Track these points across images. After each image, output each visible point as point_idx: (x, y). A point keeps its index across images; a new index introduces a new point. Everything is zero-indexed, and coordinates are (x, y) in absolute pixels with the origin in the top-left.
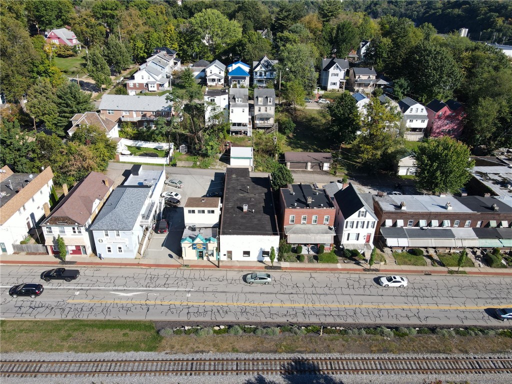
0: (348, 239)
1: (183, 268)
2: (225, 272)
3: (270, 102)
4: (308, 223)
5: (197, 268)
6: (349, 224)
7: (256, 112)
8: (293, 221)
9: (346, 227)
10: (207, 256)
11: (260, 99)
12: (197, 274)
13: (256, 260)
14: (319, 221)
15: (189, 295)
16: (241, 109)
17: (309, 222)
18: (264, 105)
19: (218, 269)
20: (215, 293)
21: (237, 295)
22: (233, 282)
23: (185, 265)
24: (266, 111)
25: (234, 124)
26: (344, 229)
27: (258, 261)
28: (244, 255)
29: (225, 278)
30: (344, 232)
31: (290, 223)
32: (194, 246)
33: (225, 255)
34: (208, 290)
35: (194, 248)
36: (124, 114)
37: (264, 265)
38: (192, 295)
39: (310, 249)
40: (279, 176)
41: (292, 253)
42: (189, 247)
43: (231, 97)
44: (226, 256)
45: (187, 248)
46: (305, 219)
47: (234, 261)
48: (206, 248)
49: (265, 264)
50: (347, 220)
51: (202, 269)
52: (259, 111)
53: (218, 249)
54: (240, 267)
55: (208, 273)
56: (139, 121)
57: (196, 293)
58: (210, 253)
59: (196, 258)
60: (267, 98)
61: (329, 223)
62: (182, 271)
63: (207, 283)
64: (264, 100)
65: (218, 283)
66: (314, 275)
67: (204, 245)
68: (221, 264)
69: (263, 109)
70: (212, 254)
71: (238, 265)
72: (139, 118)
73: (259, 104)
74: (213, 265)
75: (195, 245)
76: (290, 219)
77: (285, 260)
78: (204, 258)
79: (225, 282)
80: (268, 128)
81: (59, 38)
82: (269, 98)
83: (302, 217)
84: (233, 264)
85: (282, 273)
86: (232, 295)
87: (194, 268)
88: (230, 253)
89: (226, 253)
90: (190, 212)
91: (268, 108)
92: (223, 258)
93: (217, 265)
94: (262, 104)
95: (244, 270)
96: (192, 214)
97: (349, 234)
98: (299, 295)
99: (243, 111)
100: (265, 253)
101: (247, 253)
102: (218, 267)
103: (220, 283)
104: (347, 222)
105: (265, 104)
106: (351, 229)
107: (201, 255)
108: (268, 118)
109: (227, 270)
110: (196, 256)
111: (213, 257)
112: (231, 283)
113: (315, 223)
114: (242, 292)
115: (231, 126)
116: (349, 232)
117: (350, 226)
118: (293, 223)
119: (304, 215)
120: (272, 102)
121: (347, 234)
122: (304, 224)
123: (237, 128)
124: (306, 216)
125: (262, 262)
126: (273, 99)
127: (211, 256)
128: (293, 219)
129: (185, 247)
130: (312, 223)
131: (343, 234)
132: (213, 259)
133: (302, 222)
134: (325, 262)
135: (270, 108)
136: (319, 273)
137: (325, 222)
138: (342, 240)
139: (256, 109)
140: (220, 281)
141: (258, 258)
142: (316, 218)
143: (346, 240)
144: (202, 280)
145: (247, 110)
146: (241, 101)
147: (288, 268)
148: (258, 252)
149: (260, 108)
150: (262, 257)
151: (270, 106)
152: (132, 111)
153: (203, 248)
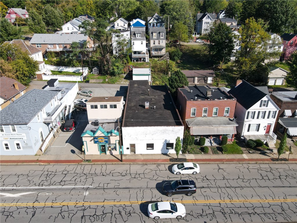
0: (248, 131)
1: (84, 163)
2: (128, 166)
3: (162, 36)
4: (209, 116)
5: (99, 163)
6: (250, 114)
7: (152, 45)
8: (194, 114)
9: (247, 118)
10: (110, 151)
11: (154, 34)
12: (98, 169)
13: (160, 152)
14: (219, 113)
15: (87, 193)
16: (140, 42)
18: (157, 39)
19: (121, 163)
20: (116, 190)
21: (142, 191)
22: (137, 176)
23: (87, 160)
24: (159, 43)
25: (135, 53)
26: (246, 120)
28: (148, 148)
29: (128, 172)
30: (245, 123)
31: (191, 116)
32: (96, 140)
34: (109, 186)
35: (95, 142)
36: (49, 46)
37: (169, 158)
38: (90, 194)
39: (212, 141)
40: (175, 79)
41: (195, 146)
42: (91, 141)
43: (132, 33)
44: (129, 150)
45: (88, 142)
46: (205, 111)
47: (138, 155)
48: (108, 141)
49: (169, 156)
50: (248, 110)
51: (104, 163)
52: (154, 43)
53: (121, 143)
54: (144, 161)
55: (110, 167)
56: (60, 52)
57: (95, 191)
58: (112, 146)
59: (98, 153)
60: (159, 33)
61: (229, 114)
62: (83, 166)
63: (108, 178)
64: (157, 35)
65: (121, 178)
66: (222, 166)
67: (105, 138)
68: (124, 158)
69: (157, 42)
70: (115, 148)
71: (142, 158)
72: (61, 49)
73: (153, 38)
74: (116, 159)
75: (97, 139)
76: (191, 112)
77: (189, 153)
78: (107, 152)
79: (128, 177)
80: (161, 56)
81: (16, 13)
82: (161, 33)
83: (203, 109)
84: (136, 158)
86: (136, 191)
87: (96, 163)
88: (133, 146)
89: (129, 147)
90: (92, 107)
91: (161, 41)
92: (127, 152)
93: (120, 159)
94: (156, 38)
95: (149, 163)
96: (94, 109)
97: (250, 125)
99: (142, 44)
100: (169, 145)
101: (150, 146)
102: (121, 161)
103: (123, 178)
104: (249, 112)
105: (158, 38)
106: (252, 120)
107: (103, 150)
108: (161, 49)
109: (130, 164)
110: (99, 151)
111: (116, 151)
112: (135, 178)
113: (216, 116)
114: (147, 188)
115: (133, 54)
116: (250, 123)
117: (251, 116)
118: (194, 116)
119: (205, 107)
120: (163, 36)
121: (248, 125)
122: (204, 116)
123: (137, 56)
124: (207, 109)
125: (165, 154)
126: (164, 34)
127: (114, 149)
128: (195, 111)
129: (86, 141)
130: (213, 116)
131: (244, 125)
132: (116, 153)
133: (203, 115)
134: (230, 153)
135: (162, 41)
136: (227, 164)
137: (225, 114)
138: (243, 132)
139: (152, 42)
140: (123, 176)
141: (162, 150)
142: (217, 111)
143: (247, 131)
144: (103, 175)
145: (145, 42)
146: (140, 36)
147: (193, 160)
148: (163, 144)
149: (155, 41)
150: (166, 149)
151: (162, 39)
152: (56, 44)
153: (105, 141)
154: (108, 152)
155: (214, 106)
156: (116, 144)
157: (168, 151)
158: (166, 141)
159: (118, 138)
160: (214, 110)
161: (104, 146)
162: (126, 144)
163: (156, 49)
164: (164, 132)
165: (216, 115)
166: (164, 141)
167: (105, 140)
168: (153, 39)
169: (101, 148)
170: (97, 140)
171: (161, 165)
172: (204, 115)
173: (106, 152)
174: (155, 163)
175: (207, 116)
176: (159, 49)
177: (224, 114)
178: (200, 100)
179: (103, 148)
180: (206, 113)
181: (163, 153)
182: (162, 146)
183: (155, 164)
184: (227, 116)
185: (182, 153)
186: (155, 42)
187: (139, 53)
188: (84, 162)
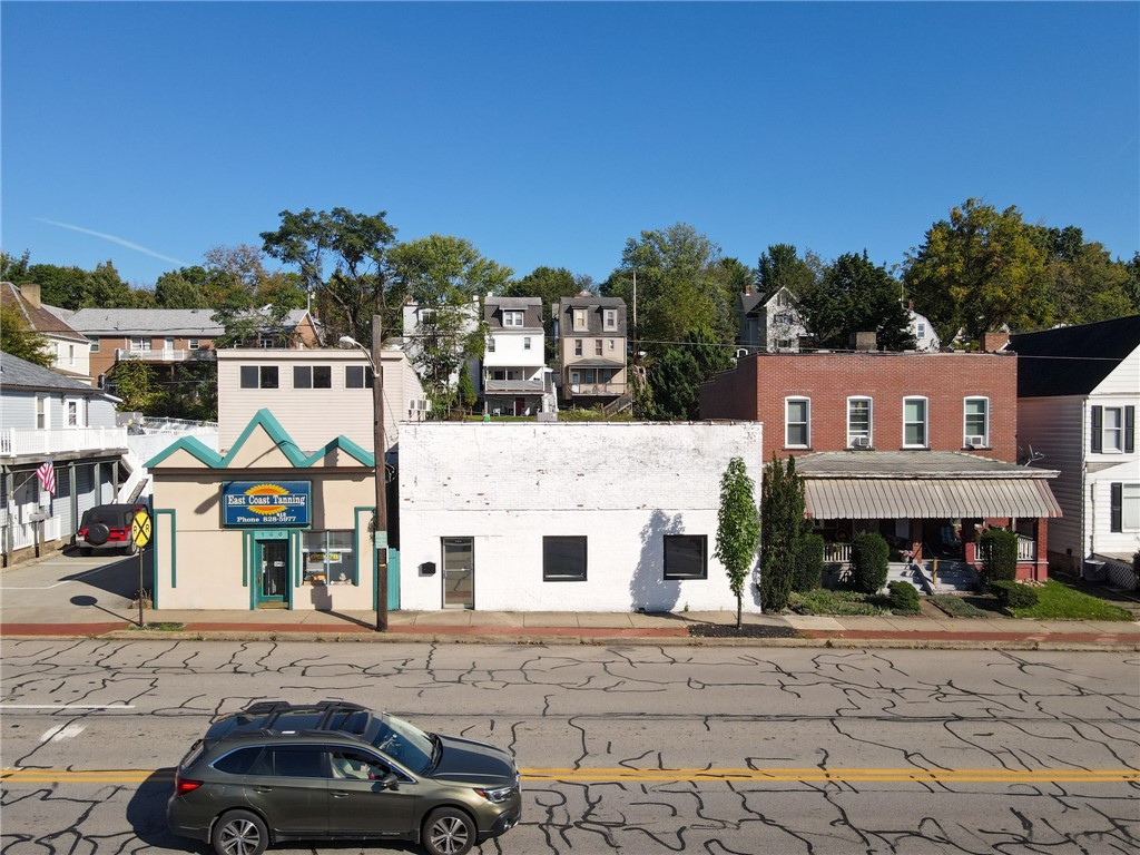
0: (1116, 525)
2: (423, 646)
3: (611, 322)
4: (879, 446)
5: (229, 634)
6: (1108, 425)
7: (569, 357)
8: (801, 433)
9: (1095, 445)
10: (319, 585)
11: (578, 314)
12: (212, 652)
14: (936, 433)
16: (520, 340)
17: (889, 441)
18: (590, 335)
19: (375, 634)
22: (477, 676)
23: (153, 625)
24: (600, 351)
25: (498, 373)
26: (1089, 456)
27: (641, 611)
28: (552, 574)
29: (418, 663)
30: (1089, 478)
31: (787, 446)
32: (234, 501)
33: (428, 569)
35: (228, 523)
36: (134, 348)
37: (681, 624)
39: (927, 574)
42: (202, 509)
43: (489, 312)
44: (434, 579)
45: (186, 518)
46: (861, 419)
47: (484, 613)
48: (307, 519)
50: (1094, 399)
51: (268, 635)
52: (579, 352)
54: (526, 630)
56: (177, 363)
58: (333, 555)
60: (600, 311)
61: (992, 436)
64: (591, 317)
65: (362, 680)
66: (1032, 657)
67: (293, 491)
68: (392, 620)
69: (589, 345)
70: (349, 569)
71: (516, 623)
73: (575, 330)
74: (342, 621)
75: (240, 492)
76: (787, 423)
77: (799, 610)
79: (413, 680)
80: (608, 400)
82: (606, 312)
83: (849, 408)
89: (437, 559)
91: (606, 342)
92: (420, 595)
93: (373, 622)
94: (585, 329)
96: (260, 393)
97: (1116, 491)
98: (1023, 725)
99: (527, 346)
102: (380, 625)
104: (1097, 411)
105: (596, 330)
106: (1125, 457)
108: (606, 372)
109: (436, 642)
110: (245, 584)
111: (355, 583)
112: (459, 681)
113: (921, 446)
114: (544, 715)
115: (487, 379)
116: (1116, 475)
117: (1113, 435)
118: (804, 446)
119: (856, 394)
120: (615, 322)
121: (1109, 488)
122: (858, 447)
123: (506, 386)
124: (865, 403)
125: (664, 613)
126: (620, 314)
127: (343, 576)
128: (804, 418)
129: (172, 512)
130: (905, 446)
131: (1088, 488)
132: (354, 598)
133: (850, 440)
134: (1055, 616)
135: (612, 342)
137: (967, 437)
138: (1088, 533)
139: (569, 344)
140: (373, 675)
141: (637, 585)
142: (921, 416)
143: (1109, 528)
144: (235, 672)
145: (539, 341)
146: (519, 322)
147: (841, 632)
148: (639, 546)
149: (580, 341)
150: (660, 581)
151: (611, 335)
152: (162, 337)
153: (289, 511)
154: (302, 595)
155: (901, 384)
156: (354, 533)
157: (676, 594)
158: (658, 519)
159: (366, 492)
160: (908, 415)
161: (278, 550)
162: (420, 540)
163: (588, 373)
164: (645, 460)
165: (922, 442)
166: (646, 516)
167: (290, 501)
168: (571, 332)
169: (264, 564)
170: (239, 502)
171: (635, 648)
172: (855, 443)
173: (287, 598)
174: (597, 639)
175: (871, 444)
176: (602, 371)
177: (965, 436)
178: (827, 351)
179: (278, 564)
180: (865, 427)
181: (647, 605)
182: (637, 558)
183: (599, 644)
184: (981, 446)
185: (758, 609)
186: (580, 345)
187: (515, 372)
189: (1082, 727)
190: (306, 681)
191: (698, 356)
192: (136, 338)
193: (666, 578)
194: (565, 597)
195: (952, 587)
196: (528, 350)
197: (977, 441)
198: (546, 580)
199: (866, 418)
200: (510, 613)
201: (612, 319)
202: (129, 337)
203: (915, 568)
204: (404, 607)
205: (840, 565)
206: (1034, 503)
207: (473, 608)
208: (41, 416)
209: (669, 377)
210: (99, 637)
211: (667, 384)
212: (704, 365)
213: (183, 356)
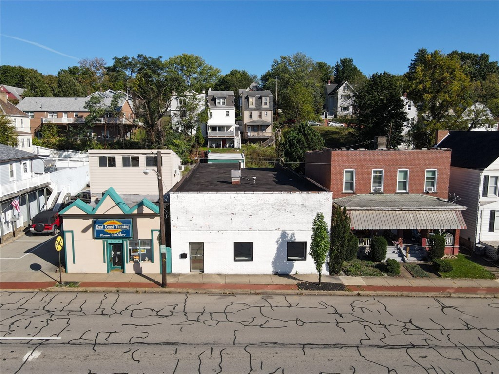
0: (491, 229)
1: (58, 289)
2: (182, 296)
3: (266, 103)
4: (386, 191)
5: (99, 289)
6: (491, 183)
7: (246, 120)
8: (350, 186)
9: (485, 194)
10: (136, 262)
11: (250, 100)
12: (93, 301)
13: (270, 270)
14: (411, 185)
15: (34, 355)
16: (224, 112)
17: (390, 189)
18: (256, 109)
19: (161, 289)
20: (135, 347)
21: (216, 352)
22: (206, 316)
23: (67, 283)
24: (260, 117)
25: (214, 128)
26: (481, 198)
27: (277, 274)
28: (237, 258)
29: (180, 308)
30: (480, 207)
31: (344, 191)
32: (98, 227)
33: (183, 256)
34: (113, 338)
35: (97, 236)
36: (49, 116)
37: (295, 282)
39: (404, 252)
41: (360, 262)
42: (85, 231)
43: (210, 98)
44: (187, 260)
45: (78, 234)
46: (378, 180)
47: (209, 275)
48: (131, 234)
49: (295, 279)
50: (486, 172)
51: (114, 289)
52: (251, 117)
54: (226, 286)
55: (127, 299)
56: (69, 124)
58: (142, 250)
59: (103, 268)
60: (261, 98)
61: (437, 188)
62: (51, 295)
63: (115, 322)
64: (256, 101)
65: (155, 319)
66: (448, 302)
67: (124, 223)
68: (169, 280)
69: (256, 114)
70: (149, 256)
71: (222, 281)
73: (249, 107)
74: (149, 281)
75: (101, 223)
76: (344, 181)
77: (347, 273)
78: (126, 265)
79: (179, 319)
80: (264, 140)
81: (9, 93)
82: (263, 99)
83: (373, 174)
84: (205, 280)
85: (352, 299)
86: (196, 351)
87: (90, 289)
88: (197, 248)
89: (187, 251)
90: (103, 162)
91: (263, 112)
92: (180, 267)
93: (160, 281)
94: (254, 106)
95: (239, 291)
96: (108, 169)
97: (493, 214)
98: (441, 351)
99: (227, 115)
101: (244, 251)
102: (163, 285)
103: (161, 320)
104: (486, 178)
105: (259, 107)
106: (497, 198)
107: (117, 261)
108: (263, 127)
109: (187, 293)
110: (104, 262)
111: (152, 262)
112: (198, 321)
113: (405, 191)
114: (234, 344)
115: (209, 131)
116: (492, 207)
117: (493, 189)
118: (351, 192)
119: (376, 168)
120: (268, 103)
121: (490, 212)
122: (376, 192)
123: (218, 134)
124: (380, 172)
125: (286, 275)
126: (270, 100)
127: (147, 259)
128: (352, 179)
129: (72, 232)
130: (397, 191)
131: (480, 212)
132: (151, 268)
133: (372, 188)
134: (460, 277)
135: (266, 112)
136: (460, 299)
137: (426, 187)
138: (478, 232)
139: (246, 114)
140: (162, 316)
141: (275, 263)
142: (405, 178)
143: (488, 229)
144: (103, 314)
145: (232, 112)
146: (223, 103)
147: (364, 287)
148: (276, 246)
149: (252, 112)
150: (285, 261)
151: (266, 109)
152: (62, 112)
153: (123, 232)
154: (129, 267)
155: (398, 163)
156: (151, 241)
157: (292, 267)
158: (284, 235)
159: (156, 223)
160: (400, 177)
161: (118, 248)
162: (180, 243)
163: (255, 127)
165: (405, 190)
167: (123, 227)
168: (247, 108)
169: (113, 253)
170: (102, 228)
171: (274, 296)
172: (375, 190)
173: (123, 268)
174: (258, 291)
175: (382, 191)
176: (261, 126)
177: (425, 187)
178: (364, 149)
179: (118, 253)
180: (380, 183)
181: (279, 271)
182: (275, 252)
183: (258, 294)
184: (433, 191)
185: (328, 273)
186: (252, 114)
187: (221, 128)
188: (57, 286)
189: (466, 352)
190: (132, 321)
191: (305, 135)
192: (50, 112)
193: (288, 260)
194: (244, 267)
195: (415, 258)
196: (227, 117)
197: (430, 189)
198: (235, 260)
199: (380, 179)
200: (219, 274)
201: (266, 102)
202: (47, 112)
203: (399, 249)
204: (173, 271)
205: (365, 247)
206: (454, 222)
207: (203, 272)
208: (12, 172)
209: (292, 145)
210: (44, 290)
211: (290, 148)
212: (308, 140)
213: (71, 121)
